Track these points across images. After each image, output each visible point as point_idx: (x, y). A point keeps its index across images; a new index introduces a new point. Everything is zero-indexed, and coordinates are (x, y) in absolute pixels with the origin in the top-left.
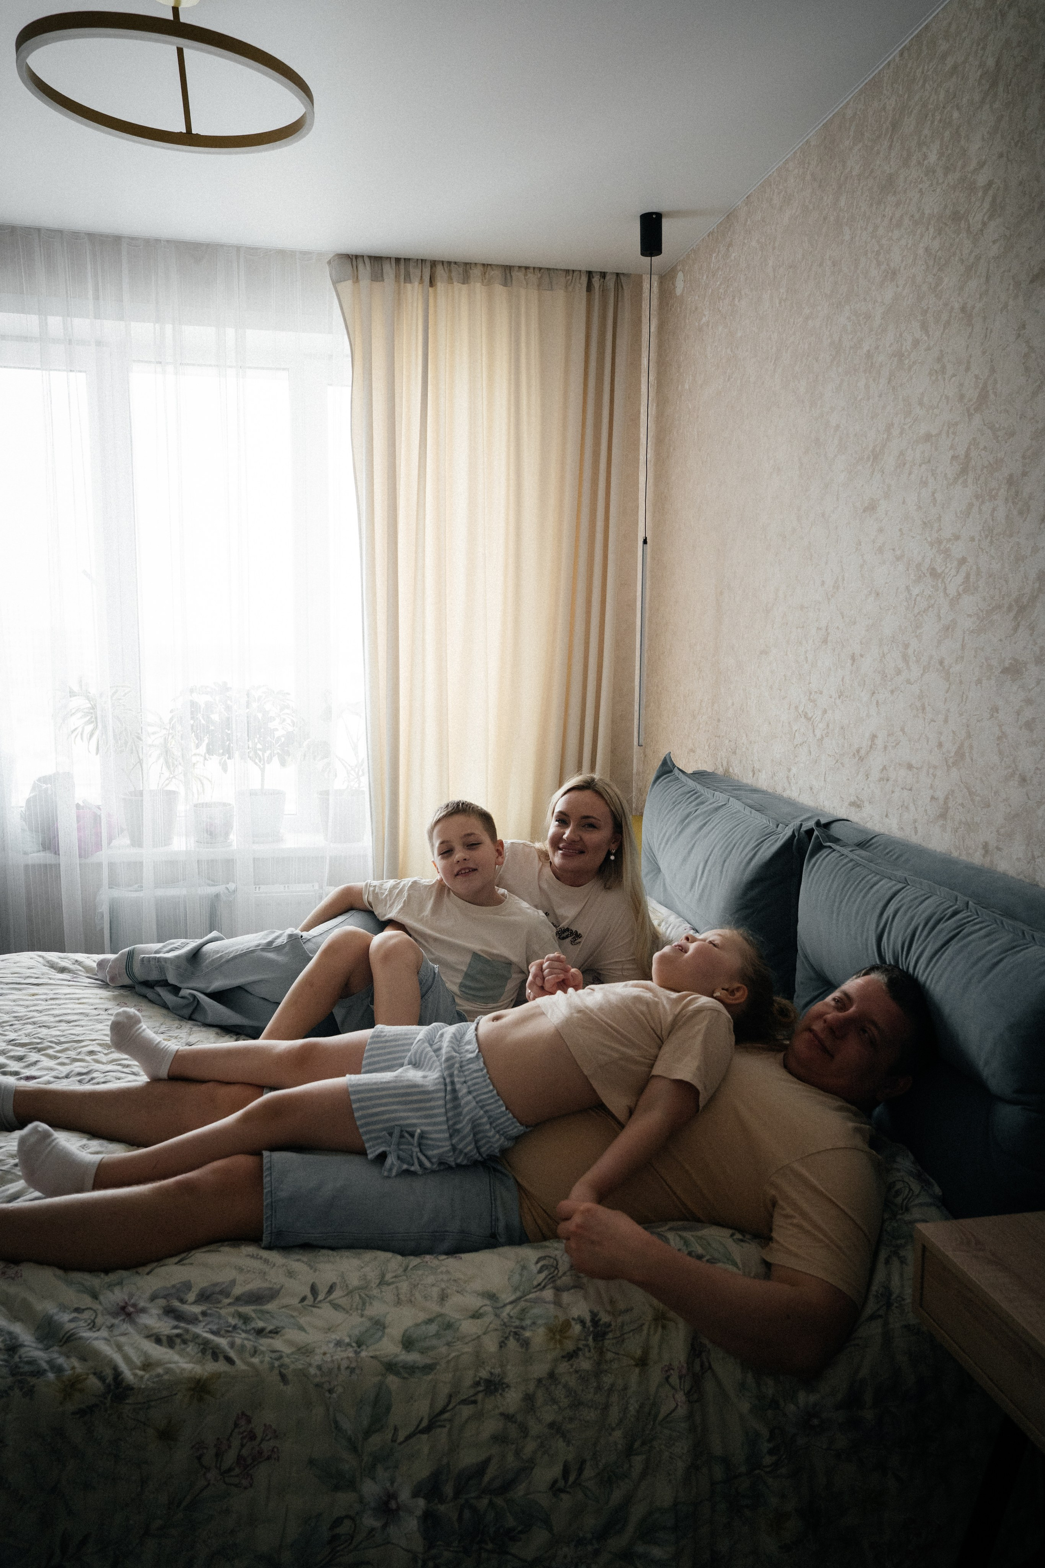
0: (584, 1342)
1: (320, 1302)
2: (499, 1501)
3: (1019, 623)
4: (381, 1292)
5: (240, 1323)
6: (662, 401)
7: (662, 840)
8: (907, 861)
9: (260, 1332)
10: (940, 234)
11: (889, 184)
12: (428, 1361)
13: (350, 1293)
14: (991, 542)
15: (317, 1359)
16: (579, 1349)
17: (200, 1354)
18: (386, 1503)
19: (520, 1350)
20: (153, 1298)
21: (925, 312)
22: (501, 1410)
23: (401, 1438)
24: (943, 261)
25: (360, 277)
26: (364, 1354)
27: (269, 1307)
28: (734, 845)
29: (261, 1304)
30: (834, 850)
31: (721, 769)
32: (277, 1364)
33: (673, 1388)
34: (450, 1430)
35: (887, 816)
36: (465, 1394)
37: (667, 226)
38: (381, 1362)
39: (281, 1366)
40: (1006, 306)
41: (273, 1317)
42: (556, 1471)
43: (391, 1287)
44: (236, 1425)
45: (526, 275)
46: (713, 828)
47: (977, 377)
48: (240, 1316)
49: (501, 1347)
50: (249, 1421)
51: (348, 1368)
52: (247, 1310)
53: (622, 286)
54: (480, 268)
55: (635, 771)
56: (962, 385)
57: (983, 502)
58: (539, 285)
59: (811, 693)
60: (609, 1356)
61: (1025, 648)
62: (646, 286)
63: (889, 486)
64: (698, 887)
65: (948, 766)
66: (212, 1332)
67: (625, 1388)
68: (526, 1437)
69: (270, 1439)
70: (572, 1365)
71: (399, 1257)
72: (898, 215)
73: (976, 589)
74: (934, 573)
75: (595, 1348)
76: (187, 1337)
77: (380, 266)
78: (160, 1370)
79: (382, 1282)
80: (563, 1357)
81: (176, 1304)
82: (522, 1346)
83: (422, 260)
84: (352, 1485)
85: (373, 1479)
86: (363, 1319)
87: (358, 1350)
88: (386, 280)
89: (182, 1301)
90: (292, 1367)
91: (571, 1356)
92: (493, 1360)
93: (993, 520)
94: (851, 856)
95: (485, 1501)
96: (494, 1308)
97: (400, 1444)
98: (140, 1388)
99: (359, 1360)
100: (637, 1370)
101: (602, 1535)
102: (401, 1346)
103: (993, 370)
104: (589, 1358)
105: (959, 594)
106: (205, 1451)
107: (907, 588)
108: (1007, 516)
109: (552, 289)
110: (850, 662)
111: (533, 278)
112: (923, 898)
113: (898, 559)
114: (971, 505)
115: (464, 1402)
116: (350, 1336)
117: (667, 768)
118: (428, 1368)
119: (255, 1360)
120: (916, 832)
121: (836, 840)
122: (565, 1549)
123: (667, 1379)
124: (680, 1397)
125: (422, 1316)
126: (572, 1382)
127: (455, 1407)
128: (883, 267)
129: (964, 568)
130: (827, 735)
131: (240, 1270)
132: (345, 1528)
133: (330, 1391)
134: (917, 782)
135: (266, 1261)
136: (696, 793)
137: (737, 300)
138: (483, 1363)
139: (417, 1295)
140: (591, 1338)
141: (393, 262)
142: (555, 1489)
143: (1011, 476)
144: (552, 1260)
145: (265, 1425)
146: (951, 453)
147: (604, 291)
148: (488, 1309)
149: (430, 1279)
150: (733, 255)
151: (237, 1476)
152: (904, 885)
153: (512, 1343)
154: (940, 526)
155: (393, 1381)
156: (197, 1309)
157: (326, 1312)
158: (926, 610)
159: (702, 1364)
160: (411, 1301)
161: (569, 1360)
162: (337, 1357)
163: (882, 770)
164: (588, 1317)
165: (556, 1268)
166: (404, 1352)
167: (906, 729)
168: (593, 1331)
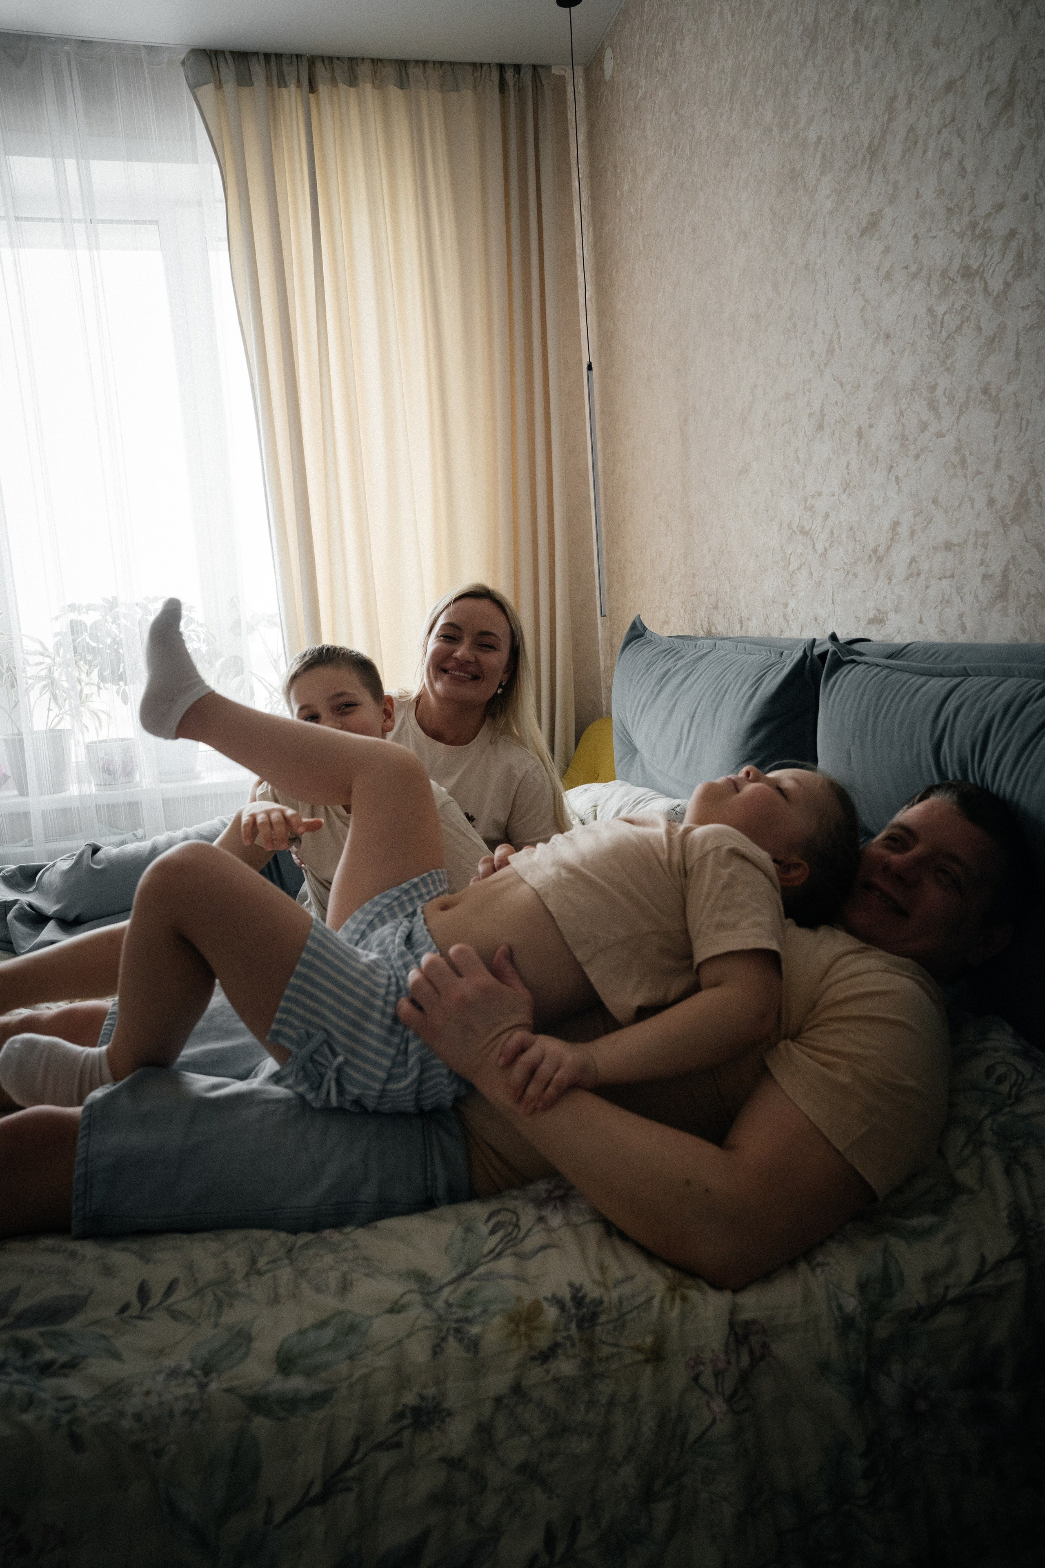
0: (565, 1334)
1: (152, 1309)
5: (14, 1356)
7: (636, 710)
9: (45, 1368)
12: (317, 1387)
13: (199, 1293)
15: (133, 1404)
16: (557, 1345)
19: (466, 1355)
22: (441, 1452)
23: (278, 1517)
25: (222, 82)
26: (213, 1387)
27: (70, 1326)
28: (728, 688)
29: (56, 1322)
30: (859, 665)
31: (702, 631)
32: (65, 1418)
33: (705, 1391)
34: (359, 1494)
35: (921, 622)
36: (383, 1431)
38: (242, 1397)
39: (72, 1421)
41: (71, 1341)
42: (534, 1541)
43: (267, 1277)
45: (424, 72)
46: (698, 678)
48: (18, 1344)
49: (435, 1353)
51: (185, 1412)
52: (29, 1334)
53: (541, 82)
54: (368, 63)
58: (442, 86)
59: (806, 500)
60: (605, 1350)
63: (896, 183)
64: (685, 750)
65: (1005, 526)
67: (634, 1398)
68: (483, 1490)
70: (547, 1371)
73: (1034, 266)
74: (967, 273)
75: (581, 1340)
77: (246, 64)
79: (253, 1270)
80: (533, 1359)
82: (468, 1349)
83: (297, 56)
86: (217, 1330)
87: (205, 1380)
88: (255, 84)
90: (92, 1421)
91: (546, 1356)
92: (424, 1376)
96: (423, 1294)
97: (278, 1526)
99: (206, 1396)
100: (649, 1369)
102: (274, 1367)
104: (574, 1356)
105: (1007, 285)
107: (930, 310)
109: (458, 90)
110: (855, 440)
111: (434, 75)
112: (997, 683)
113: (914, 276)
114: (1020, 151)
115: (381, 1446)
116: (192, 1360)
117: (636, 633)
118: (321, 1399)
119: (29, 1417)
121: (860, 653)
123: (695, 1379)
124: (719, 1406)
125: (310, 1318)
126: (550, 1397)
127: (366, 1454)
129: (1014, 244)
130: (831, 546)
131: (30, 1271)
133: (157, 1453)
134: (961, 563)
135: (73, 1254)
136: (674, 650)
137: (678, 44)
138: (409, 1382)
139: (305, 1287)
140: (573, 1326)
141: (262, 58)
144: (510, 1215)
146: (987, 89)
147: (520, 90)
148: (416, 1297)
149: (329, 1259)
152: (963, 680)
153: (452, 1345)
154: (973, 202)
155: (261, 1425)
157: (158, 1327)
158: (959, 328)
159: (751, 1352)
160: (294, 1295)
161: (542, 1364)
162: (167, 1397)
163: (910, 564)
164: (566, 1294)
165: (517, 1226)
166: (279, 1377)
167: (940, 500)
168: (576, 1315)
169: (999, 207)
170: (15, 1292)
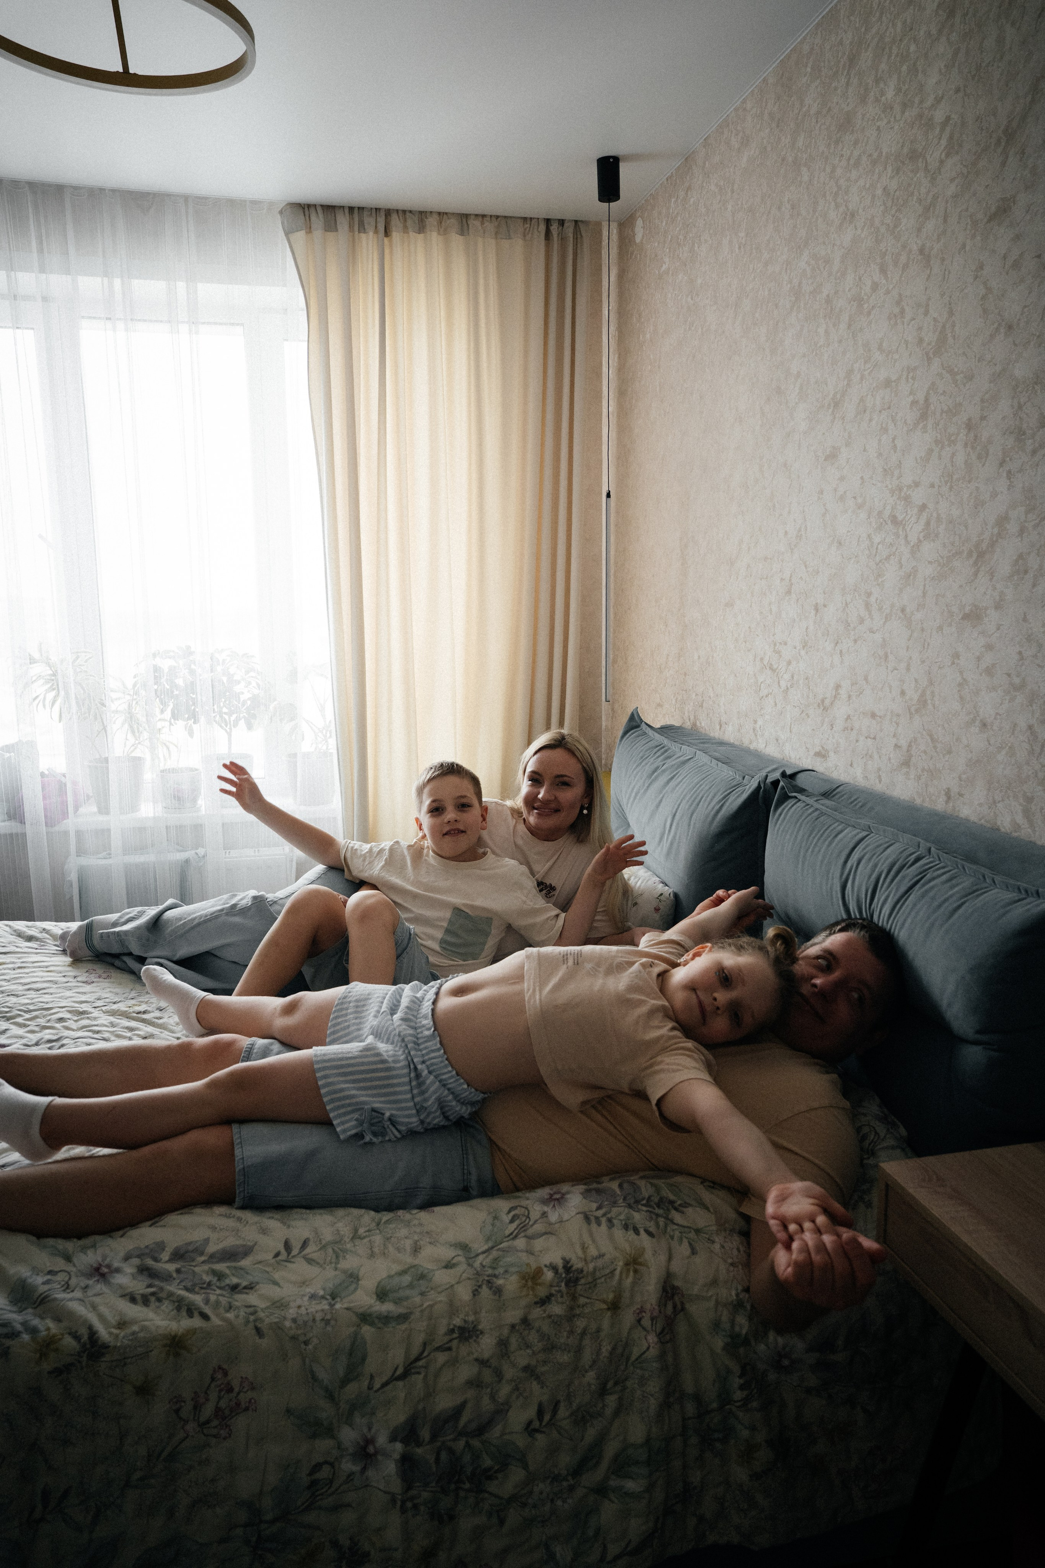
0: (557, 1288)
1: (294, 1257)
2: (476, 1443)
3: (978, 568)
4: (354, 1246)
5: (215, 1280)
6: (624, 352)
8: (872, 808)
9: (234, 1288)
10: (897, 173)
11: (846, 123)
12: (401, 1310)
14: (951, 488)
15: (292, 1312)
16: (551, 1295)
17: (175, 1311)
18: (364, 1448)
19: (493, 1297)
20: (127, 1258)
21: (883, 255)
22: (475, 1356)
23: (377, 1386)
24: (901, 201)
25: (313, 227)
26: (338, 1306)
27: (245, 1263)
28: (702, 798)
29: (235, 1261)
30: (800, 800)
31: (688, 724)
32: (252, 1318)
33: (644, 1329)
34: (426, 1376)
35: (851, 765)
36: (440, 1339)
37: (625, 172)
38: (356, 1314)
39: (255, 1321)
40: (964, 246)
41: (247, 1273)
42: (531, 1412)
43: (365, 1240)
44: (213, 1379)
45: (482, 223)
46: (681, 781)
47: (935, 319)
48: (214, 1272)
49: (474, 1295)
50: (226, 1374)
51: (323, 1320)
52: (221, 1267)
53: (581, 234)
54: (436, 216)
55: (603, 727)
56: (920, 329)
57: (942, 448)
58: (496, 233)
59: (775, 645)
60: (582, 1300)
61: (985, 593)
62: (605, 233)
63: (850, 434)
64: (667, 840)
65: (911, 713)
66: (186, 1289)
67: (598, 1331)
68: (500, 1381)
69: (248, 1390)
70: (545, 1311)
71: (372, 1213)
72: (856, 153)
73: (937, 536)
74: (894, 520)
75: (568, 1293)
76: (163, 1295)
77: (333, 215)
78: (135, 1328)
79: (355, 1236)
80: (536, 1303)
81: (150, 1262)
82: (495, 1293)
83: (376, 209)
84: (330, 1432)
85: (351, 1425)
86: (337, 1273)
87: (333, 1302)
88: (339, 230)
89: (156, 1260)
90: (267, 1321)
91: (543, 1302)
92: (467, 1309)
93: (953, 466)
94: (817, 805)
95: (462, 1443)
96: (466, 1258)
97: (376, 1391)
98: (115, 1347)
99: (334, 1312)
100: (609, 1314)
101: (577, 1472)
102: (375, 1297)
103: (951, 313)
104: (563, 1303)
105: (920, 541)
106: (183, 1404)
107: (869, 536)
108: (966, 461)
109: (509, 238)
110: (813, 612)
111: (490, 226)
112: (887, 845)
113: (860, 507)
114: (930, 451)
115: (439, 1349)
116: (324, 1289)
117: (634, 723)
118: (403, 1318)
119: (230, 1315)
120: (880, 781)
121: (802, 791)
122: (541, 1486)
123: (639, 1321)
124: (652, 1338)
125: (396, 1268)
126: (546, 1328)
127: (429, 1354)
128: (841, 210)
129: (925, 514)
130: (792, 686)
131: (213, 1228)
132: (324, 1473)
133: (306, 1343)
134: (881, 731)
135: (239, 1219)
136: (664, 747)
137: (696, 246)
138: (457, 1311)
139: (391, 1249)
140: (563, 1284)
141: (347, 211)
142: (530, 1429)
143: (970, 419)
144: (524, 1209)
145: (242, 1377)
146: (911, 398)
147: (563, 239)
148: (461, 1259)
149: (404, 1232)
150: (692, 200)
151: (216, 1427)
152: (867, 833)
153: (485, 1292)
154: (900, 473)
155: (367, 1331)
156: (171, 1267)
157: (300, 1268)
158: (888, 558)
159: (675, 1307)
160: (384, 1254)
161: (542, 1306)
162: (312, 1310)
163: (847, 719)
164: (560, 1264)
165: (528, 1217)
166: (378, 1303)
167: (869, 678)
168: (565, 1277)
169: (917, 484)
170: (207, 1241)
